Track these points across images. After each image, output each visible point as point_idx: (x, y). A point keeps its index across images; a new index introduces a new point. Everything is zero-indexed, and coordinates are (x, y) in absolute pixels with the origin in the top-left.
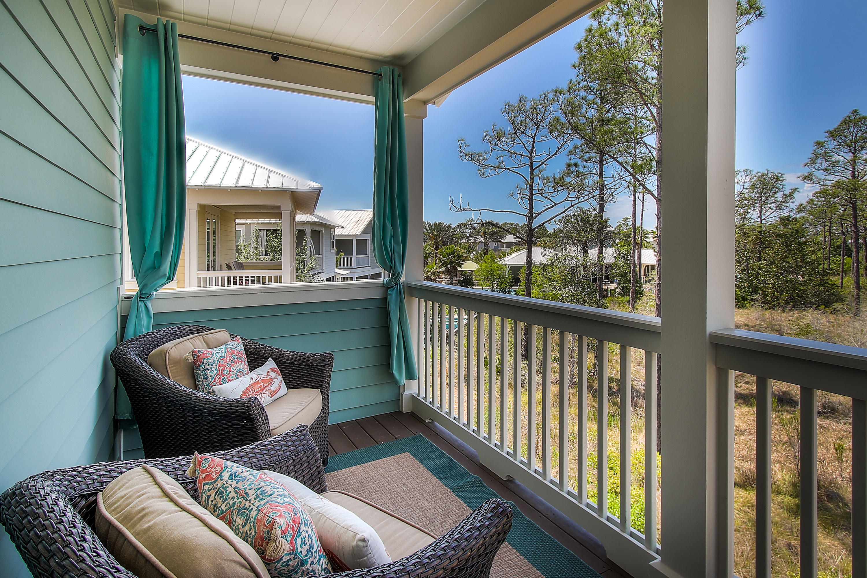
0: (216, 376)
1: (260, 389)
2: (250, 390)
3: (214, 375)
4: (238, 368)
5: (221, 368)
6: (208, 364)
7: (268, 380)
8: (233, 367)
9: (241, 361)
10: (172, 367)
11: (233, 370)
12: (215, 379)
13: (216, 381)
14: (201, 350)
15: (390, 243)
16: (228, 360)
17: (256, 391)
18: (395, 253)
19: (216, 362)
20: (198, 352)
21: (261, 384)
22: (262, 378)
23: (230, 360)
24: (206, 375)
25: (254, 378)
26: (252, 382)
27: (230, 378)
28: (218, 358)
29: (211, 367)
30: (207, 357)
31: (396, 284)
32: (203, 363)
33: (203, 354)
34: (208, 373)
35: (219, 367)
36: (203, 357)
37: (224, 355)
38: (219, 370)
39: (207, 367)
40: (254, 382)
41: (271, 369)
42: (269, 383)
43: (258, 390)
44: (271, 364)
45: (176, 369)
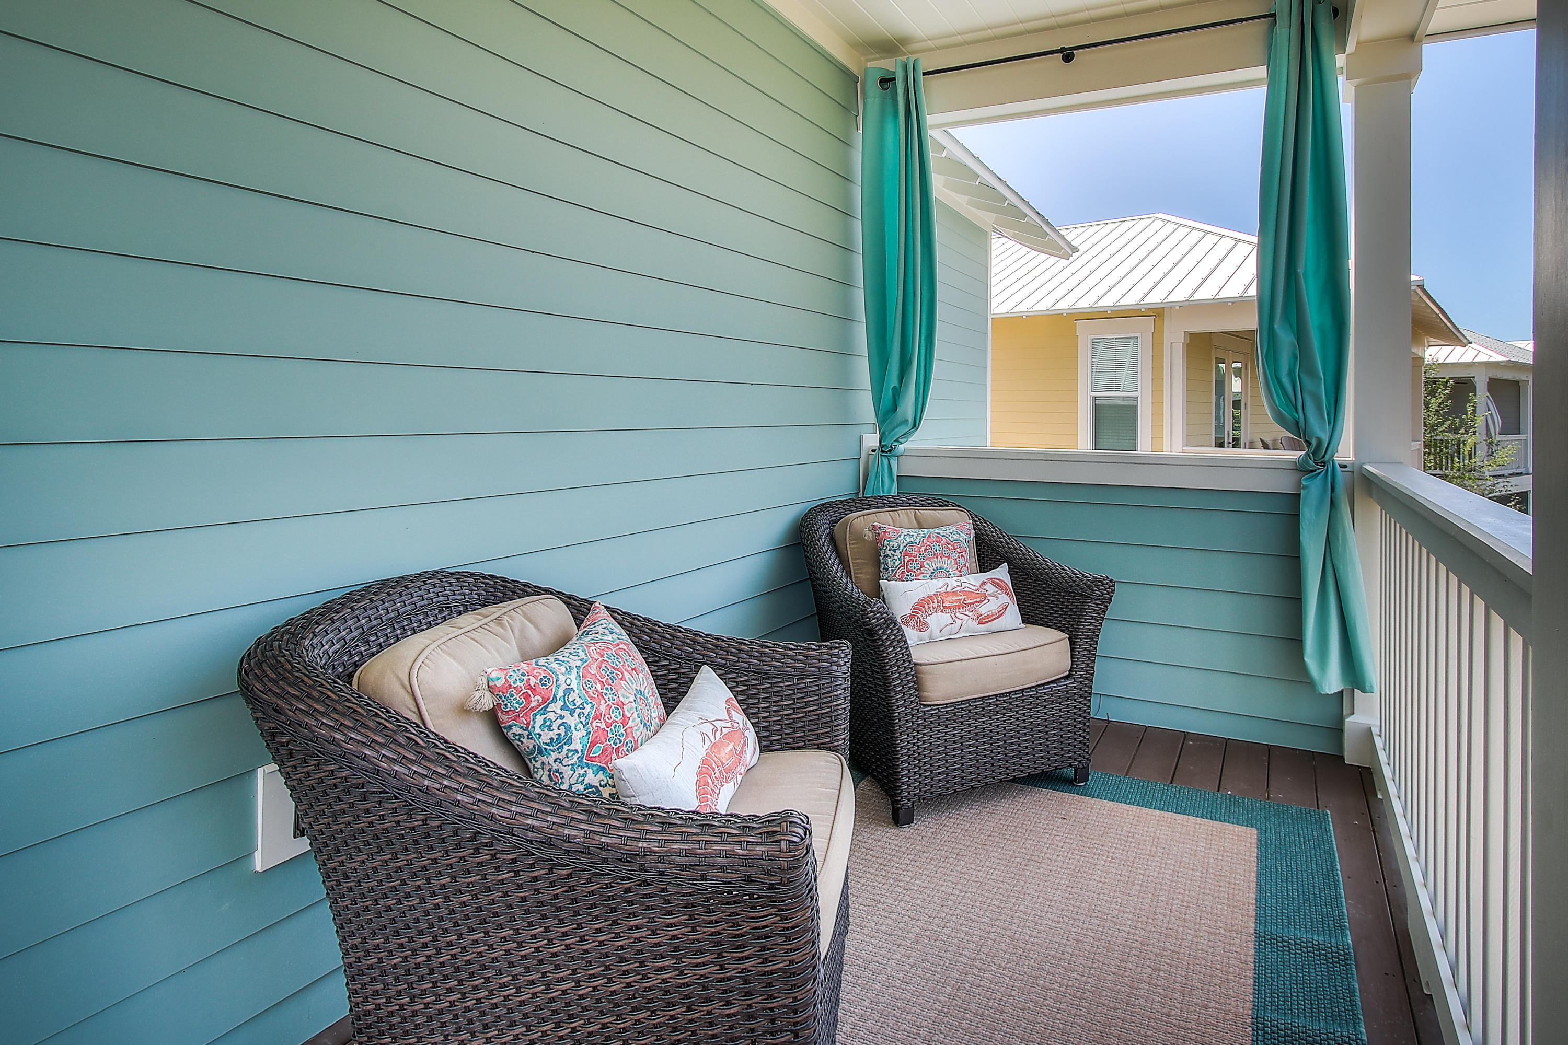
0: (899, 568)
1: (955, 604)
2: (935, 601)
3: (896, 567)
4: (938, 565)
5: (907, 558)
6: (889, 548)
7: (977, 595)
8: (929, 562)
9: (948, 557)
10: (853, 544)
11: (928, 567)
12: (896, 572)
13: (897, 576)
14: (885, 526)
15: (1291, 373)
16: (923, 549)
17: (946, 605)
18: (1305, 395)
19: (902, 547)
20: (880, 528)
21: (961, 598)
22: (966, 589)
23: (926, 550)
24: (887, 564)
25: (952, 585)
26: (943, 589)
27: (919, 577)
28: (906, 543)
29: (893, 553)
30: (889, 538)
31: (1324, 464)
32: (884, 546)
33: (885, 532)
34: (889, 560)
35: (904, 557)
36: (883, 536)
37: (918, 541)
38: (904, 561)
39: (888, 552)
40: (948, 590)
41: (991, 579)
42: (978, 600)
43: (950, 604)
44: (1002, 573)
45: (857, 548)
